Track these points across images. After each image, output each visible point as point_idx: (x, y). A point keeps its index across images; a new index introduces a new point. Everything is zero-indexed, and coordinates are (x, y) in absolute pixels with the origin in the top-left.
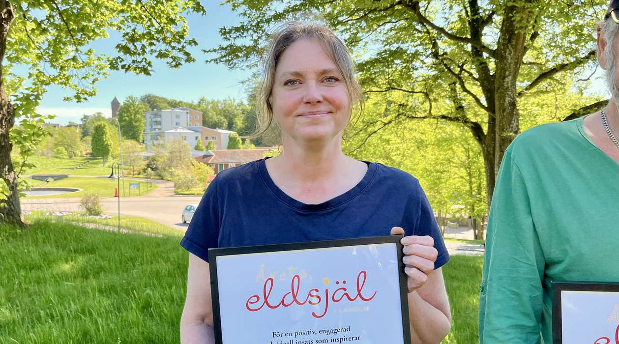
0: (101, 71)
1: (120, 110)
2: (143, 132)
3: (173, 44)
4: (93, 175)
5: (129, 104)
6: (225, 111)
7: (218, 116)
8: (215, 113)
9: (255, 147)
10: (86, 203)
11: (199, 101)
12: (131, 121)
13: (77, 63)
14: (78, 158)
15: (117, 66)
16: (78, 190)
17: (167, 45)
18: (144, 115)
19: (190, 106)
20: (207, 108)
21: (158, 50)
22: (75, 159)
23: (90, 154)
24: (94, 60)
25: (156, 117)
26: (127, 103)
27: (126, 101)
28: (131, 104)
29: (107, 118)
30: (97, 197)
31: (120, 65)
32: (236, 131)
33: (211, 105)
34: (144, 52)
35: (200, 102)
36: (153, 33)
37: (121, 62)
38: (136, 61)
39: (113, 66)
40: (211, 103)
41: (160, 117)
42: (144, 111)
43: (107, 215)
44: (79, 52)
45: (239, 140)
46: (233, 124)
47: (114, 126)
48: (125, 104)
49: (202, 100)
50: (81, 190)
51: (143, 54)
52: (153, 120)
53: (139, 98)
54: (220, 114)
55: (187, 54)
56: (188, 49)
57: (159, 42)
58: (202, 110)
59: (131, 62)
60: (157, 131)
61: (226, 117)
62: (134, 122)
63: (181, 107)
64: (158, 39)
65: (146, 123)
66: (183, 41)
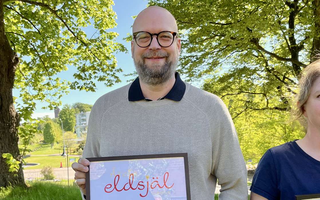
0: (64, 91)
1: (60, 113)
2: (74, 126)
3: (108, 72)
4: (45, 154)
5: (66, 109)
10: (44, 172)
12: (67, 120)
13: (50, 87)
14: (35, 144)
15: (75, 87)
16: (37, 164)
17: (104, 73)
18: (75, 115)
21: (99, 76)
22: (34, 145)
23: (42, 141)
24: (60, 84)
25: (82, 116)
26: (64, 109)
27: (64, 107)
28: (67, 109)
29: (52, 118)
30: (51, 168)
31: (77, 86)
34: (91, 77)
36: (96, 66)
37: (77, 84)
38: (86, 83)
39: (72, 87)
41: (85, 117)
42: (75, 113)
43: (57, 179)
44: (51, 80)
47: (57, 123)
48: (63, 109)
50: (39, 164)
51: (90, 79)
52: (81, 118)
53: (72, 105)
55: (116, 77)
56: (117, 74)
57: (99, 71)
59: (83, 84)
60: (84, 125)
62: (69, 120)
64: (98, 69)
65: (76, 120)
66: (114, 70)
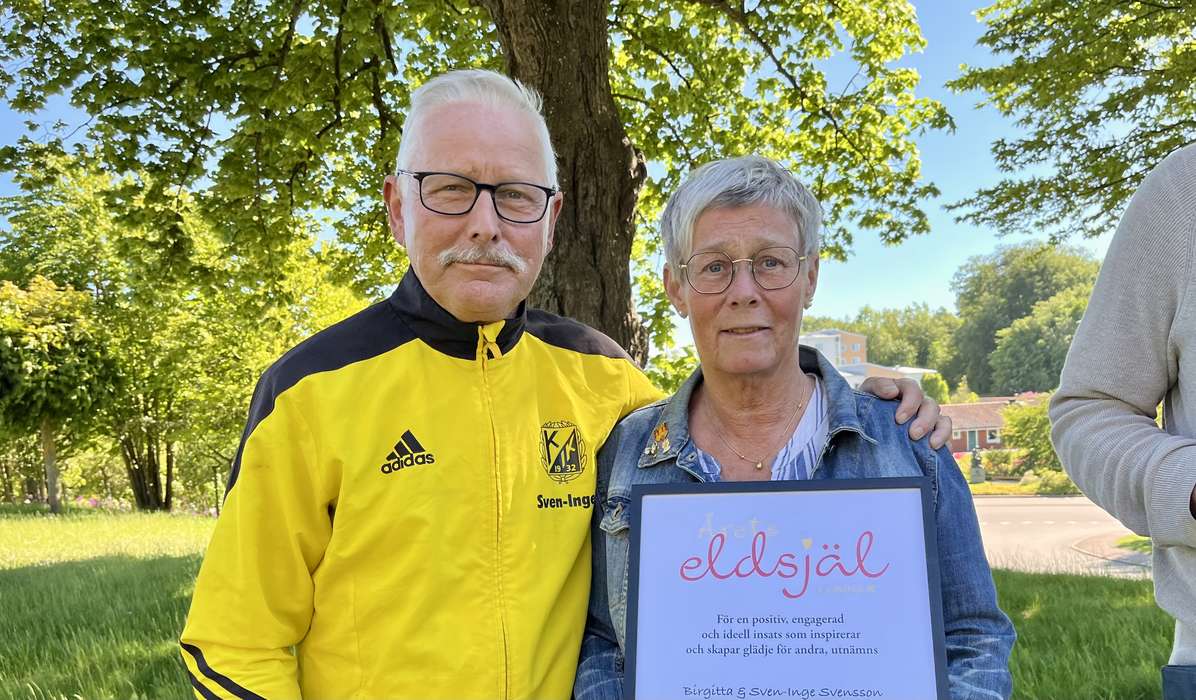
3: (891, 198)
6: (911, 331)
7: (897, 342)
8: (890, 335)
9: (978, 399)
11: (859, 313)
17: (877, 202)
19: (843, 327)
20: (875, 328)
21: (863, 210)
32: (933, 369)
33: (882, 321)
34: (838, 216)
35: (860, 317)
36: (852, 180)
40: (883, 317)
45: (942, 386)
46: (928, 353)
49: (865, 312)
54: (900, 337)
55: (919, 214)
56: (921, 204)
57: (863, 196)
58: (864, 333)
61: (911, 341)
63: (824, 330)
64: (861, 190)
66: (910, 190)
